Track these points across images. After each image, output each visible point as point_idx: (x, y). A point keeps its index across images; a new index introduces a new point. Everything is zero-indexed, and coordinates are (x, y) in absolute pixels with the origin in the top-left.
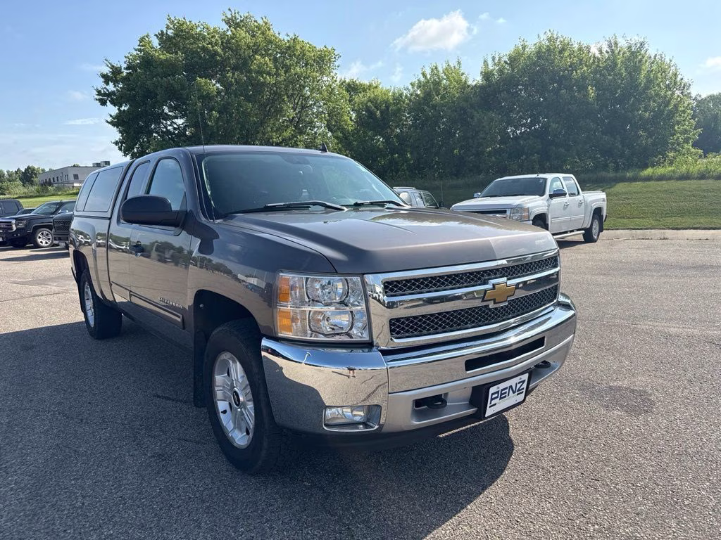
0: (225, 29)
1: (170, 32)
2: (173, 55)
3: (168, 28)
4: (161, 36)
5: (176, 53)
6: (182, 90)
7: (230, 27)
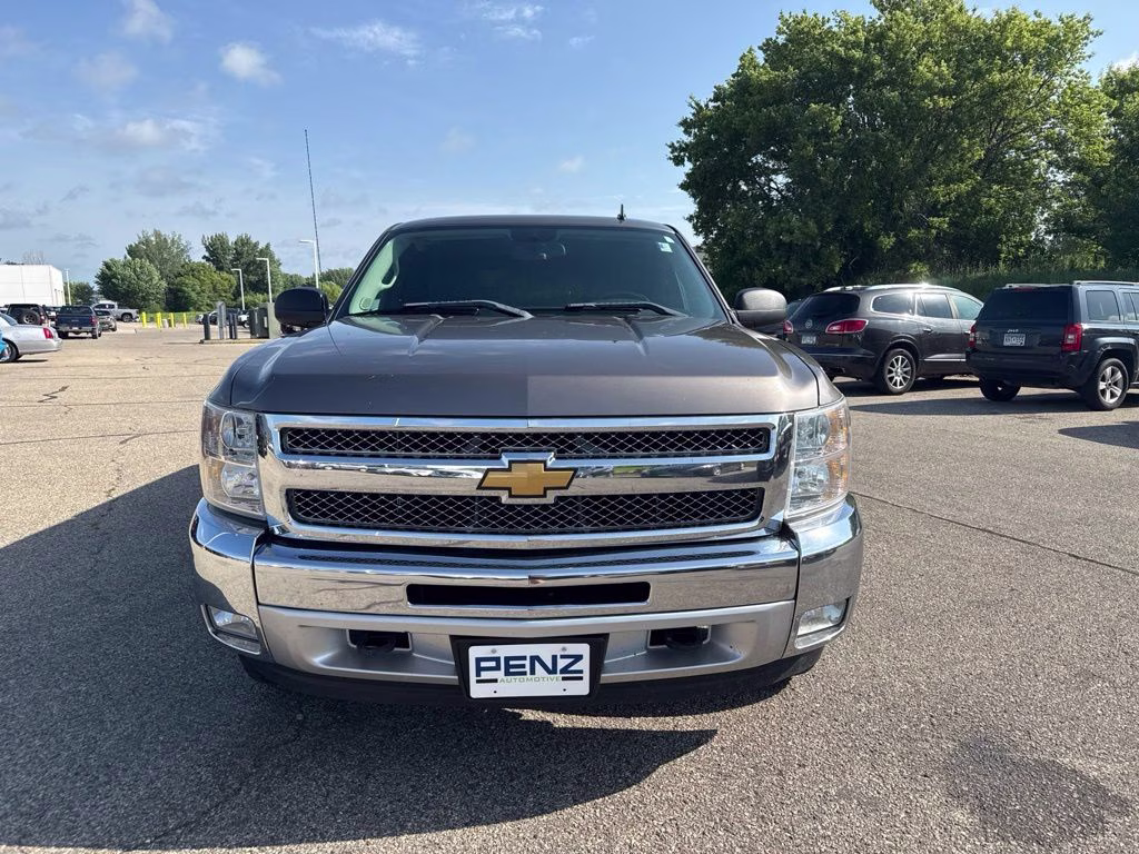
0: (875, 17)
1: (781, 39)
2: (782, 73)
3: (780, 32)
4: (768, 46)
5: (786, 69)
6: (787, 126)
7: (882, 11)
